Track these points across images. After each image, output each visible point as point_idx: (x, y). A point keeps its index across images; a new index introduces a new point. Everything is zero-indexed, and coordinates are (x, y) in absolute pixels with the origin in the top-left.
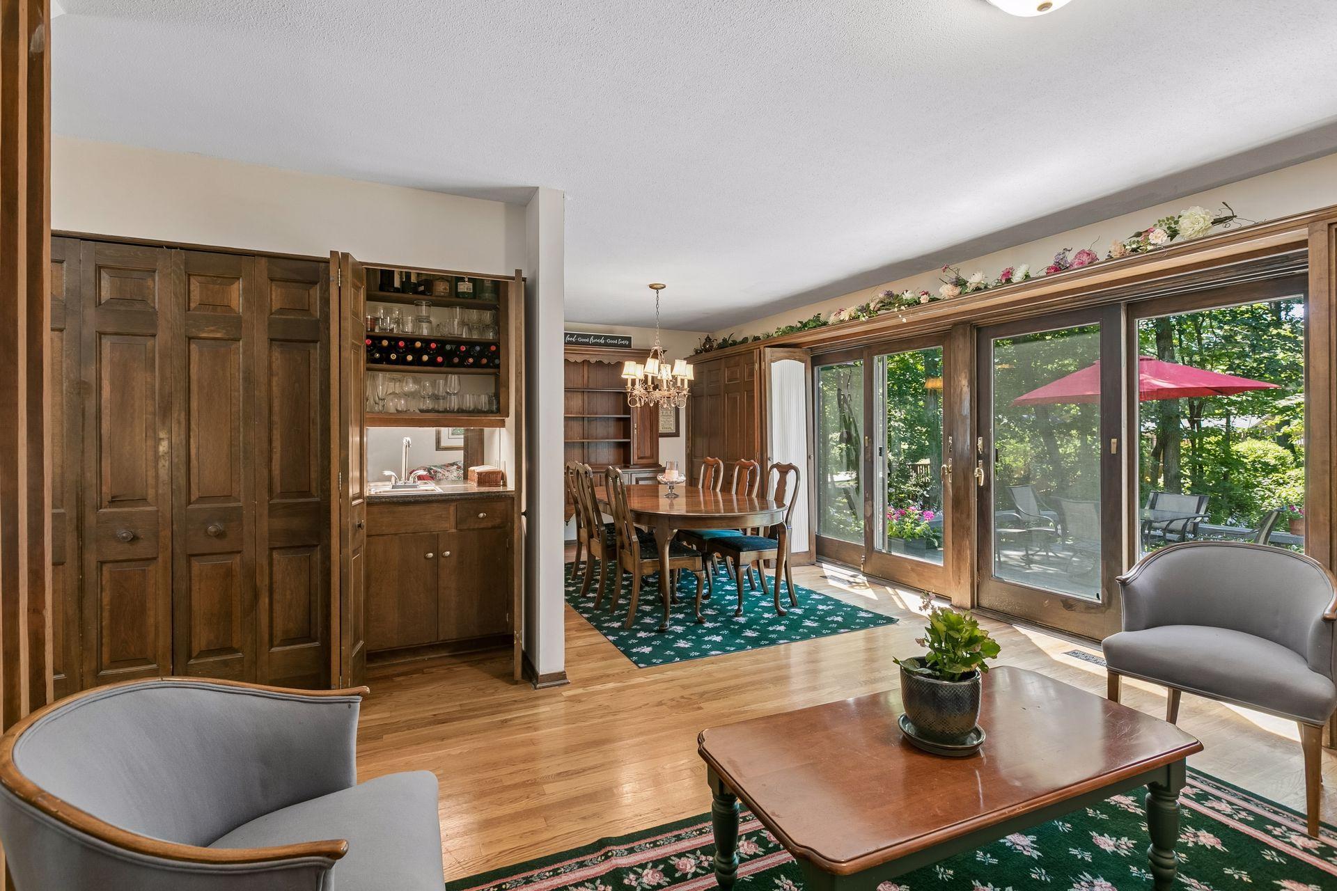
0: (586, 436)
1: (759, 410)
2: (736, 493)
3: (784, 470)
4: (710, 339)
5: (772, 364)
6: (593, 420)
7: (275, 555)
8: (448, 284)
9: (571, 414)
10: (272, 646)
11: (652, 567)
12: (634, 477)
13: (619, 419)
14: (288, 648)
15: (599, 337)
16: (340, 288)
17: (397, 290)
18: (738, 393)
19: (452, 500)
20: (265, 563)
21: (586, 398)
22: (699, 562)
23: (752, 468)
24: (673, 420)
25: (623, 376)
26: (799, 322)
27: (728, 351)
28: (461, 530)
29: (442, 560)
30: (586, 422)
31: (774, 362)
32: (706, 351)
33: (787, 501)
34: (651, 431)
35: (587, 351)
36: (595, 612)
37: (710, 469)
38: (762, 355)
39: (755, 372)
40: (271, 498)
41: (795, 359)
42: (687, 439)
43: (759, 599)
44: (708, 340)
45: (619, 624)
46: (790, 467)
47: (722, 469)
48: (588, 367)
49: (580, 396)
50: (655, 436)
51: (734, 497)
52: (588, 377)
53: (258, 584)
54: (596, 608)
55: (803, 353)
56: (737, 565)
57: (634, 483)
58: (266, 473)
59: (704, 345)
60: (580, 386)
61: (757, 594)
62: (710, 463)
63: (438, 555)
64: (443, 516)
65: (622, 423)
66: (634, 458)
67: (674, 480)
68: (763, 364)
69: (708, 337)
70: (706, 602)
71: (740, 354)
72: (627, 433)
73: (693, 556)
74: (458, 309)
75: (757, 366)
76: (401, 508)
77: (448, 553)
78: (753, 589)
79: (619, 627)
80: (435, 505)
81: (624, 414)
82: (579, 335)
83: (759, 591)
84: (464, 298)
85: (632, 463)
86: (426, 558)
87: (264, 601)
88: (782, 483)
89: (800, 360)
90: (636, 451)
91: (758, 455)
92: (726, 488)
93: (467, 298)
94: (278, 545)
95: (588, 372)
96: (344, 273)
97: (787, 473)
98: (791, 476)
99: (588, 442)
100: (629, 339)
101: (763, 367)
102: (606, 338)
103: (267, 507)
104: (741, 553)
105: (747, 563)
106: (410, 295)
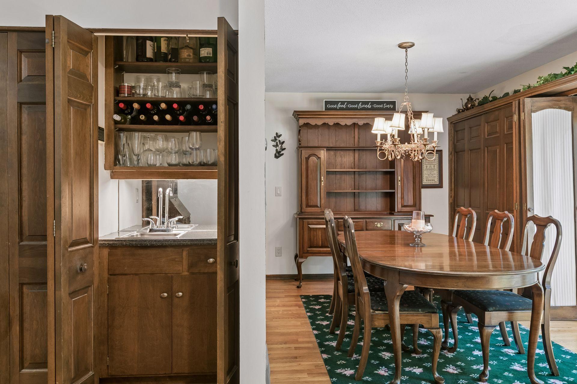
0: (357, 187)
1: (518, 161)
2: (489, 245)
3: (542, 223)
4: (472, 99)
5: (532, 114)
6: (363, 174)
7: (25, 289)
8: (192, 50)
9: (344, 168)
10: (22, 367)
11: (384, 319)
12: (397, 222)
13: (386, 173)
14: (34, 371)
15: (367, 103)
16: (54, 48)
17: (150, 60)
18: (498, 147)
19: (187, 246)
20: (16, 295)
21: (357, 155)
22: (436, 319)
23: (505, 219)
24: (436, 173)
25: (373, 132)
26: (564, 68)
27: (488, 107)
28: (193, 273)
29: (176, 301)
30: (357, 176)
31: (535, 112)
32: (467, 109)
33: (545, 259)
34: (414, 182)
35: (355, 115)
36: (335, 353)
37: (463, 218)
38: (521, 106)
39: (514, 123)
40: (21, 240)
41: (560, 108)
42: (450, 190)
43: (512, 360)
44: (470, 99)
45: (352, 372)
46: (550, 220)
47: (475, 219)
48: (359, 129)
49: (351, 153)
50: (417, 187)
51: (488, 249)
52: (359, 138)
53: (11, 314)
54: (337, 349)
55: (570, 101)
56: (481, 325)
57: (397, 229)
58: (16, 217)
59: (466, 104)
60: (351, 146)
61: (511, 352)
62: (464, 213)
63: (171, 296)
64: (176, 260)
65: (388, 176)
66: (398, 206)
67: (421, 229)
68: (522, 114)
69: (470, 97)
70: (450, 355)
71: (499, 109)
72: (392, 185)
73: (428, 312)
74: (205, 75)
75: (516, 117)
76: (141, 251)
77: (181, 294)
78: (506, 345)
79: (351, 375)
80: (169, 249)
81: (390, 169)
82: (349, 102)
83: (513, 349)
84: (205, 62)
85: (396, 211)
86: (162, 298)
87: (16, 328)
88: (540, 238)
89: (567, 109)
90: (400, 200)
91: (516, 206)
92: (479, 239)
93: (208, 62)
94: (26, 280)
95: (359, 133)
96: (57, 35)
97: (545, 226)
98: (551, 231)
99: (359, 193)
100: (394, 103)
101: (522, 117)
102: (373, 103)
103: (17, 248)
104: (486, 312)
105: (493, 323)
106: (161, 64)
